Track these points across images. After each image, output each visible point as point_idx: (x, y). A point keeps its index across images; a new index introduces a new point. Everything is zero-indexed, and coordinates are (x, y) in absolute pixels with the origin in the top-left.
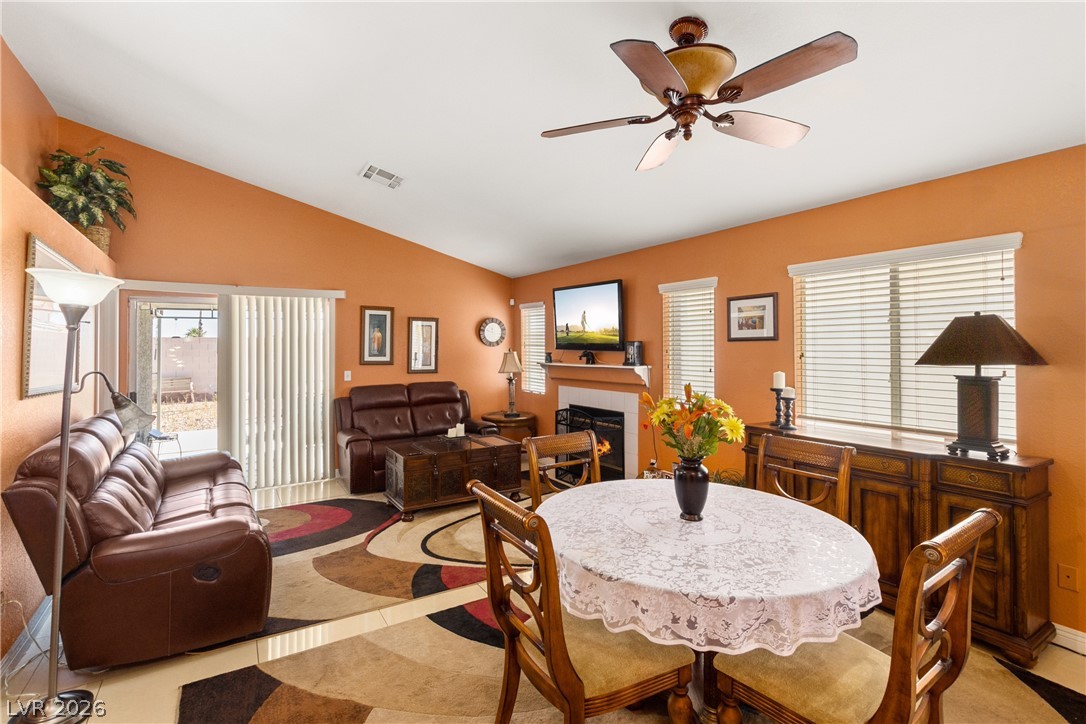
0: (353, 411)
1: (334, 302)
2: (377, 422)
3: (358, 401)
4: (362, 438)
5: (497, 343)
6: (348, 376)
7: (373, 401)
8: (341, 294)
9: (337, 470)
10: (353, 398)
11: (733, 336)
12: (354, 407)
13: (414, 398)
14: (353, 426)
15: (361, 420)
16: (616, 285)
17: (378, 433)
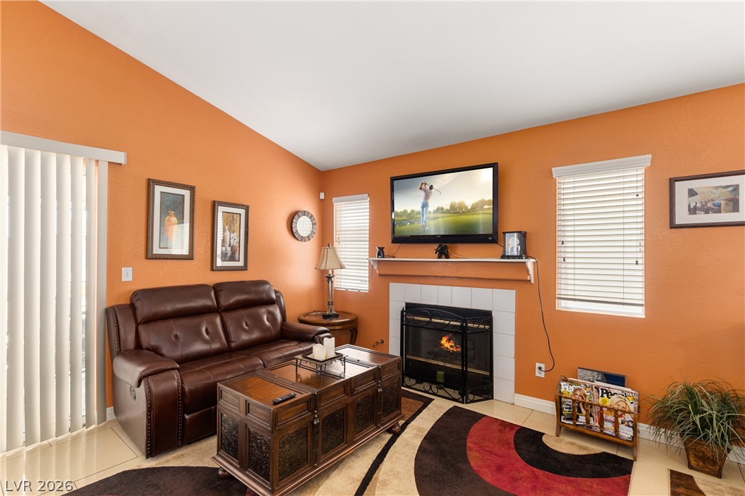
0: (137, 325)
1: (105, 167)
2: (176, 336)
3: (144, 310)
4: (164, 367)
5: (309, 238)
6: (127, 274)
7: (169, 307)
8: (120, 157)
9: (110, 410)
10: (138, 304)
11: (678, 222)
12: (139, 319)
13: (225, 302)
14: (138, 345)
15: (150, 337)
16: (491, 170)
17: (179, 352)
